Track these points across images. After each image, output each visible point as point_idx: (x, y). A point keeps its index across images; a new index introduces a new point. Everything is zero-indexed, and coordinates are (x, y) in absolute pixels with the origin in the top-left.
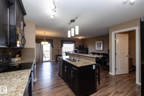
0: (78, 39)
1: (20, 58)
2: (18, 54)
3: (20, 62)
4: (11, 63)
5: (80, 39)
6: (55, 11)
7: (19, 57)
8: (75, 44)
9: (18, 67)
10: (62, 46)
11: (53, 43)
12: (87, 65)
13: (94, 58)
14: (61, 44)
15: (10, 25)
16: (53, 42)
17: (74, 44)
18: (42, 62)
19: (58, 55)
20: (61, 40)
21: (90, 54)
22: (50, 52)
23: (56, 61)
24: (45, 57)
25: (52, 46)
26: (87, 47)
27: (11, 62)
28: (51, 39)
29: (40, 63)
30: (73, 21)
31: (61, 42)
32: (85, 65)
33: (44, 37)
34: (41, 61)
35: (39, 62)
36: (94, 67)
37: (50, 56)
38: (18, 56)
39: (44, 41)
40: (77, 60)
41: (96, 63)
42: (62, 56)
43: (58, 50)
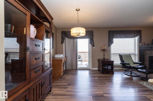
10: (110, 42)
11: (93, 38)
14: (109, 38)
16: (93, 35)
18: (76, 69)
19: (104, 59)
20: (109, 32)
23: (99, 70)
24: (81, 61)
25: (92, 43)
28: (90, 30)
31: (109, 35)
35: (72, 69)
43: (104, 50)
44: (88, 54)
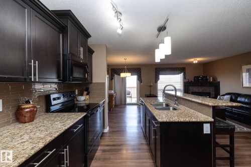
0: (191, 64)
1: (88, 97)
2: (86, 91)
3: (87, 102)
4: (79, 102)
5: (196, 64)
6: (121, 20)
7: (87, 94)
8: (184, 75)
9: (85, 108)
10: (157, 79)
11: (140, 75)
12: (182, 120)
13: (208, 106)
14: (156, 75)
15: (63, 55)
16: (140, 72)
17: (182, 74)
18: (125, 104)
19: (150, 94)
20: (156, 69)
21: (224, 95)
22: (137, 90)
24: (131, 97)
25: (140, 79)
26: (214, 79)
27: (77, 101)
28: (138, 67)
29: (122, 106)
30: (162, 29)
31: (156, 72)
32: (177, 120)
33: (124, 65)
34: (123, 103)
35: (121, 104)
36: (207, 129)
37: (136, 96)
38: (85, 93)
39: (124, 72)
40: (171, 108)
41: (213, 120)
42: (157, 97)
43: (150, 86)
44: (136, 89)
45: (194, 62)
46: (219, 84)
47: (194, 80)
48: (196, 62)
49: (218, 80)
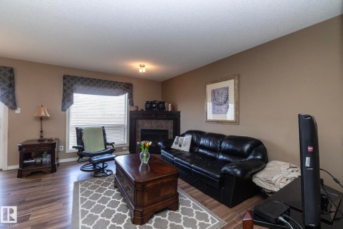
8: (131, 97)
19: (41, 140)
25: (8, 98)
26: (174, 107)
43: (41, 119)
45: (141, 71)
46: (179, 116)
47: (146, 108)
48: (144, 71)
49: (179, 110)
